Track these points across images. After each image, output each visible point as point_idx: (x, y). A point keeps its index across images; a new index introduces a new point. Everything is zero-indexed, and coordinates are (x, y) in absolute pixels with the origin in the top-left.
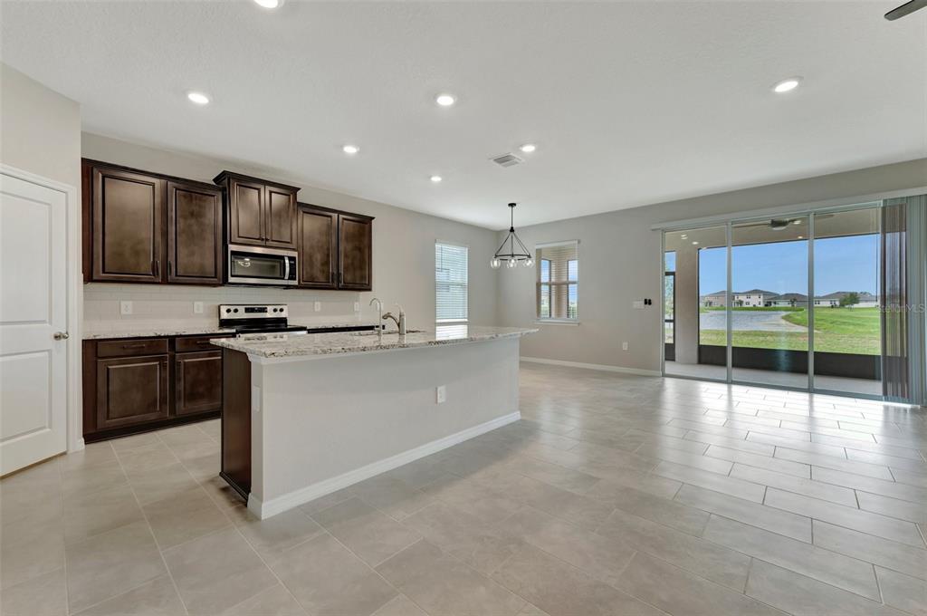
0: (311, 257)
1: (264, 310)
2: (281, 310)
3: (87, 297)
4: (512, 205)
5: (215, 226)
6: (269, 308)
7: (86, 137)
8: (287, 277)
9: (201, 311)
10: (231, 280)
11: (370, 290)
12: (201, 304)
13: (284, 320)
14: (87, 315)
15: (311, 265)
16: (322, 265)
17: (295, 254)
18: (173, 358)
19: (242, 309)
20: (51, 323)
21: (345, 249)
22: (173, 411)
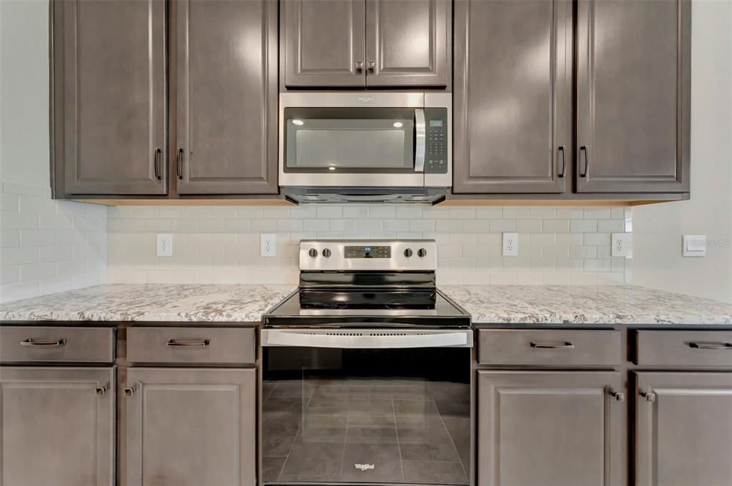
1: (385, 252)
6: (395, 247)
8: (419, 168)
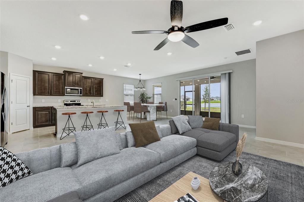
0: (86, 89)
1: (75, 101)
2: (79, 101)
3: (34, 98)
4: (140, 74)
5: (62, 83)
7: (34, 65)
8: (79, 94)
9: (60, 101)
10: (66, 94)
11: (103, 96)
12: (60, 100)
13: (80, 104)
14: (34, 102)
15: (86, 90)
16: (89, 90)
17: (82, 88)
18: (52, 111)
19: (69, 101)
20: (26, 103)
21: (95, 87)
22: (51, 123)
